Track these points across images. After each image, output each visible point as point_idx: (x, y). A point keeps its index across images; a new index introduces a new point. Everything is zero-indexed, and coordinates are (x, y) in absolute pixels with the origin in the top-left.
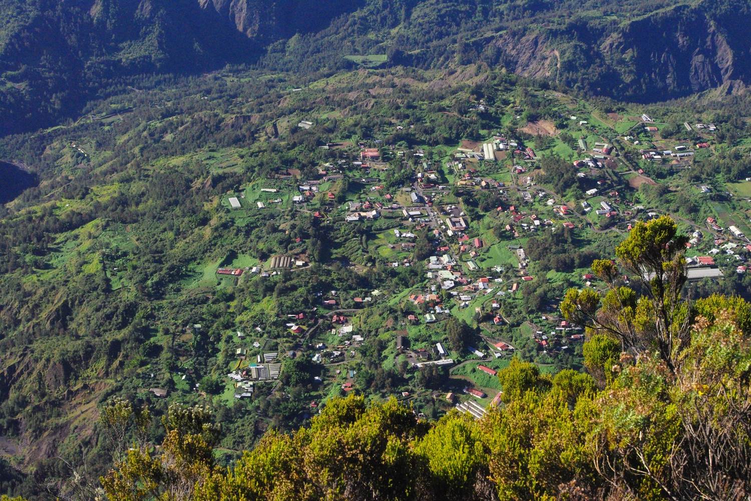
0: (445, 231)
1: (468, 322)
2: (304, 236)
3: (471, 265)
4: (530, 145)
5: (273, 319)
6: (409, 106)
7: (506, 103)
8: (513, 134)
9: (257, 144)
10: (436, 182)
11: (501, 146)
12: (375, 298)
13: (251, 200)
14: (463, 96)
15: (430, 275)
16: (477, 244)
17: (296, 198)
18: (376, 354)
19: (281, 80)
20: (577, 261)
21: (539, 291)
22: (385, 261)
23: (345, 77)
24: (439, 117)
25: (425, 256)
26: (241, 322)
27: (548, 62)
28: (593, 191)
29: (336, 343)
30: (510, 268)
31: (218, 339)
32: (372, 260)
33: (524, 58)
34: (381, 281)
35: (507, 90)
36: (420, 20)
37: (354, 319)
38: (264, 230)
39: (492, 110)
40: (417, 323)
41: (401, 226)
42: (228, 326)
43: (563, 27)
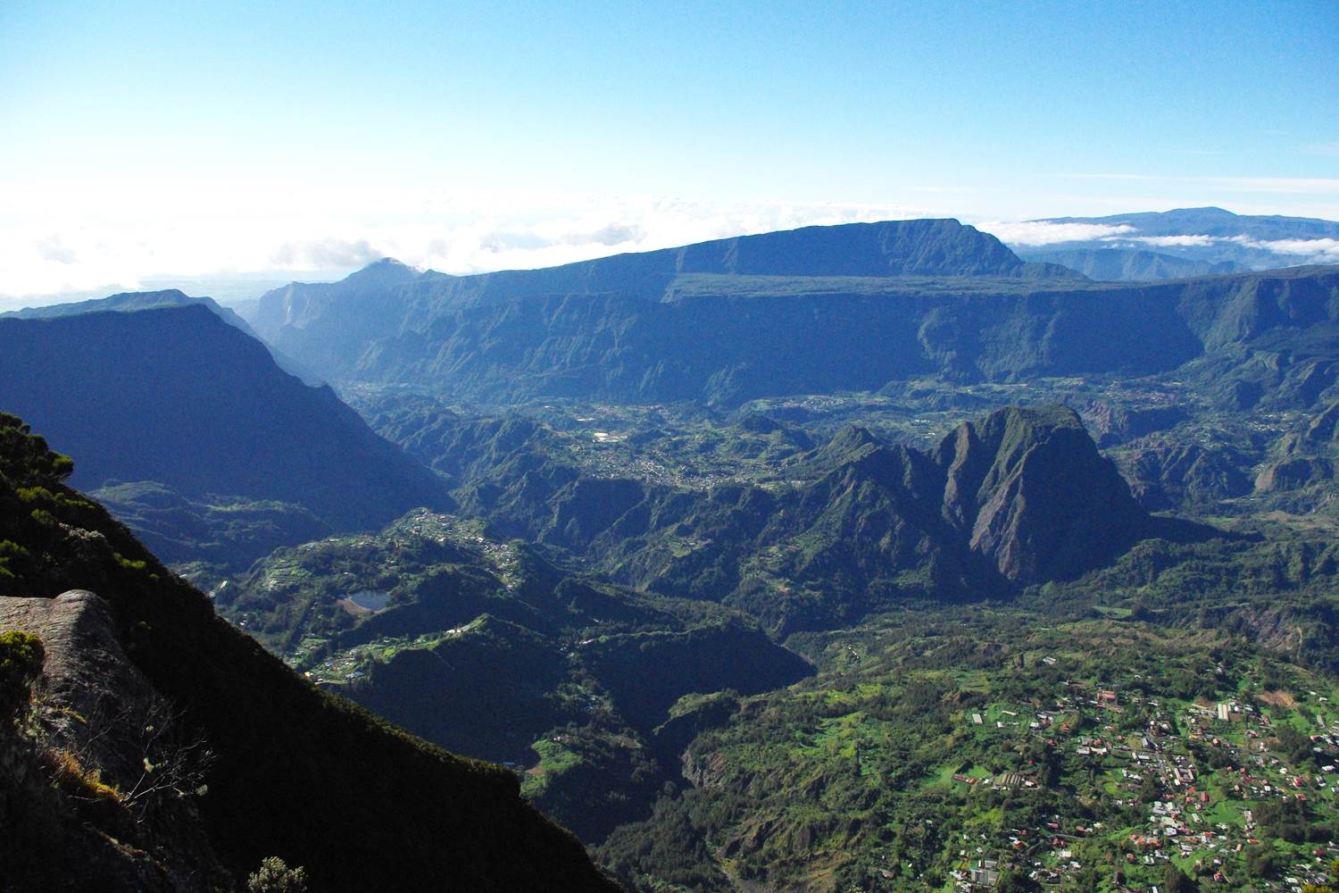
0: (1173, 779)
1: (1188, 872)
2: (1036, 759)
3: (1196, 818)
4: (1266, 712)
5: (998, 830)
6: (1149, 659)
7: (1245, 669)
8: (1249, 698)
9: (1003, 671)
10: (1167, 732)
11: (1236, 709)
12: (1096, 830)
13: (992, 718)
14: (1202, 656)
15: (1152, 819)
16: (1203, 798)
17: (1033, 725)
18: (1091, 884)
19: (1032, 619)
20: (1308, 835)
21: (1265, 856)
22: (1110, 797)
23: (1091, 624)
24: (1177, 673)
25: (1149, 800)
26: (968, 827)
27: (1289, 637)
28: (1330, 768)
29: (1053, 865)
30: (1235, 827)
31: (946, 837)
32: (1096, 793)
33: (1265, 630)
34: (1105, 815)
35: (1245, 657)
36: (1166, 584)
37: (1073, 846)
38: (1000, 747)
39: (1230, 673)
40: (1135, 862)
41: (1129, 768)
42: (956, 827)
43: (1307, 607)
